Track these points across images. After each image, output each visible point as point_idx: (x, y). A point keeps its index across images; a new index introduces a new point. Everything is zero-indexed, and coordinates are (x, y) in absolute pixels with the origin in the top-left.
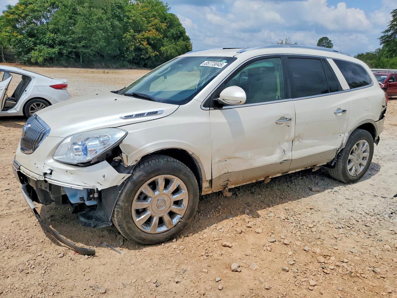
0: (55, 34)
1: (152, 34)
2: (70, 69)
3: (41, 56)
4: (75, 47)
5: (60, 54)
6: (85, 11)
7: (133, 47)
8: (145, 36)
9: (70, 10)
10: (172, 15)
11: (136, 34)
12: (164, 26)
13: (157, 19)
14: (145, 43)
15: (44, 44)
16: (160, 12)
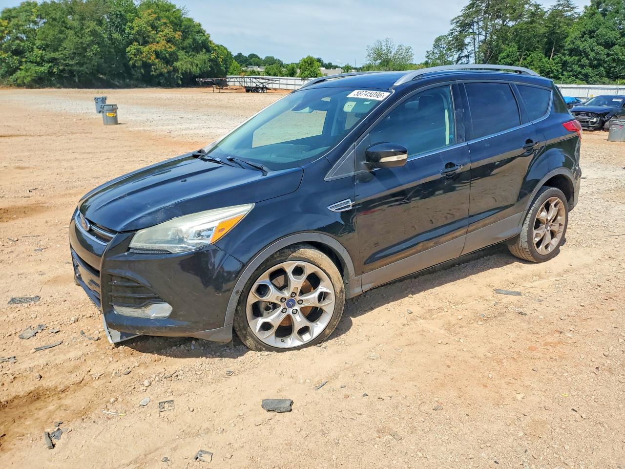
0: (43, 50)
1: (161, 45)
2: (63, 90)
3: (28, 76)
4: (67, 65)
5: (51, 73)
6: (76, 24)
7: (140, 62)
8: (153, 49)
9: (59, 23)
10: (190, 20)
11: (141, 47)
12: (178, 35)
13: (168, 27)
14: (154, 57)
15: (32, 62)
16: (172, 18)
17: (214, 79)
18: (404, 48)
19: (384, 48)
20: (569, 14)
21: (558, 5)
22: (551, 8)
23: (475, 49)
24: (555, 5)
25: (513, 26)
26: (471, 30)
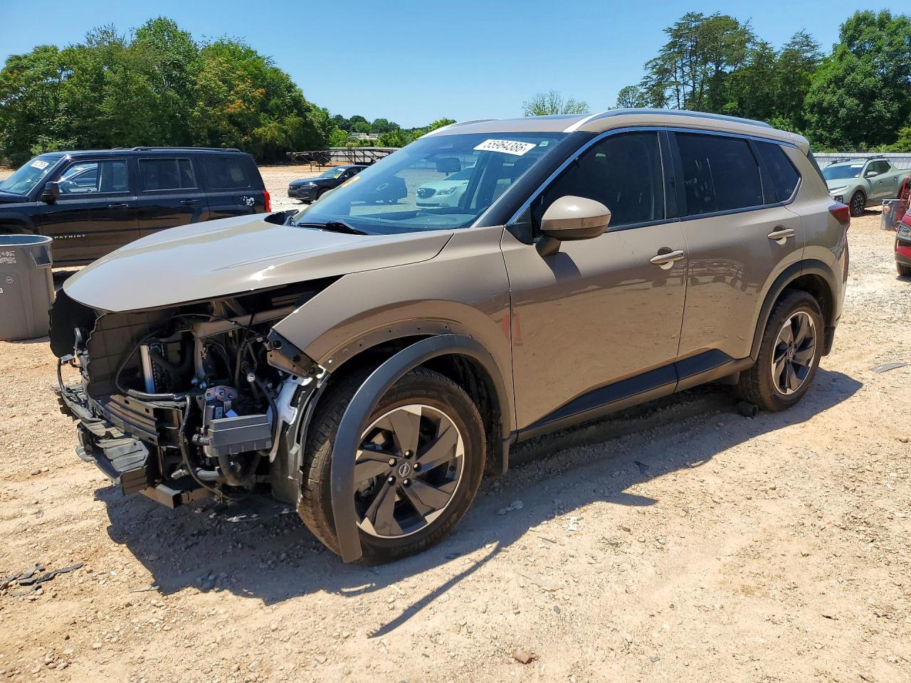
0: (69, 115)
1: (236, 106)
6: (117, 78)
7: (206, 130)
8: (225, 112)
10: (276, 71)
11: (209, 109)
12: (258, 93)
13: (246, 81)
14: (225, 123)
16: (251, 68)
17: (312, 152)
18: (575, 104)
19: (547, 105)
20: (809, 55)
21: (794, 43)
22: (784, 47)
23: (679, 105)
24: (790, 43)
25: (731, 72)
26: (673, 79)
